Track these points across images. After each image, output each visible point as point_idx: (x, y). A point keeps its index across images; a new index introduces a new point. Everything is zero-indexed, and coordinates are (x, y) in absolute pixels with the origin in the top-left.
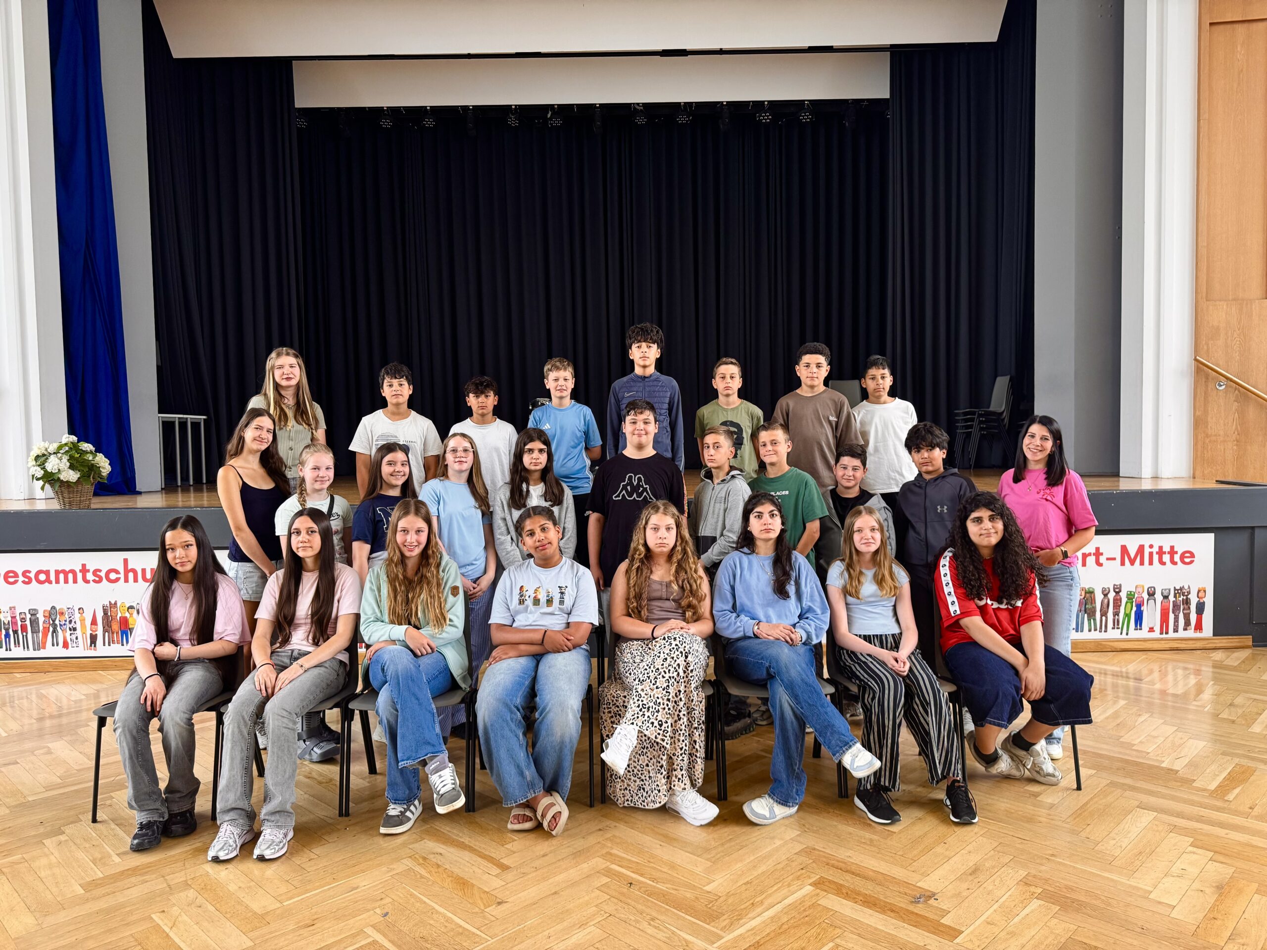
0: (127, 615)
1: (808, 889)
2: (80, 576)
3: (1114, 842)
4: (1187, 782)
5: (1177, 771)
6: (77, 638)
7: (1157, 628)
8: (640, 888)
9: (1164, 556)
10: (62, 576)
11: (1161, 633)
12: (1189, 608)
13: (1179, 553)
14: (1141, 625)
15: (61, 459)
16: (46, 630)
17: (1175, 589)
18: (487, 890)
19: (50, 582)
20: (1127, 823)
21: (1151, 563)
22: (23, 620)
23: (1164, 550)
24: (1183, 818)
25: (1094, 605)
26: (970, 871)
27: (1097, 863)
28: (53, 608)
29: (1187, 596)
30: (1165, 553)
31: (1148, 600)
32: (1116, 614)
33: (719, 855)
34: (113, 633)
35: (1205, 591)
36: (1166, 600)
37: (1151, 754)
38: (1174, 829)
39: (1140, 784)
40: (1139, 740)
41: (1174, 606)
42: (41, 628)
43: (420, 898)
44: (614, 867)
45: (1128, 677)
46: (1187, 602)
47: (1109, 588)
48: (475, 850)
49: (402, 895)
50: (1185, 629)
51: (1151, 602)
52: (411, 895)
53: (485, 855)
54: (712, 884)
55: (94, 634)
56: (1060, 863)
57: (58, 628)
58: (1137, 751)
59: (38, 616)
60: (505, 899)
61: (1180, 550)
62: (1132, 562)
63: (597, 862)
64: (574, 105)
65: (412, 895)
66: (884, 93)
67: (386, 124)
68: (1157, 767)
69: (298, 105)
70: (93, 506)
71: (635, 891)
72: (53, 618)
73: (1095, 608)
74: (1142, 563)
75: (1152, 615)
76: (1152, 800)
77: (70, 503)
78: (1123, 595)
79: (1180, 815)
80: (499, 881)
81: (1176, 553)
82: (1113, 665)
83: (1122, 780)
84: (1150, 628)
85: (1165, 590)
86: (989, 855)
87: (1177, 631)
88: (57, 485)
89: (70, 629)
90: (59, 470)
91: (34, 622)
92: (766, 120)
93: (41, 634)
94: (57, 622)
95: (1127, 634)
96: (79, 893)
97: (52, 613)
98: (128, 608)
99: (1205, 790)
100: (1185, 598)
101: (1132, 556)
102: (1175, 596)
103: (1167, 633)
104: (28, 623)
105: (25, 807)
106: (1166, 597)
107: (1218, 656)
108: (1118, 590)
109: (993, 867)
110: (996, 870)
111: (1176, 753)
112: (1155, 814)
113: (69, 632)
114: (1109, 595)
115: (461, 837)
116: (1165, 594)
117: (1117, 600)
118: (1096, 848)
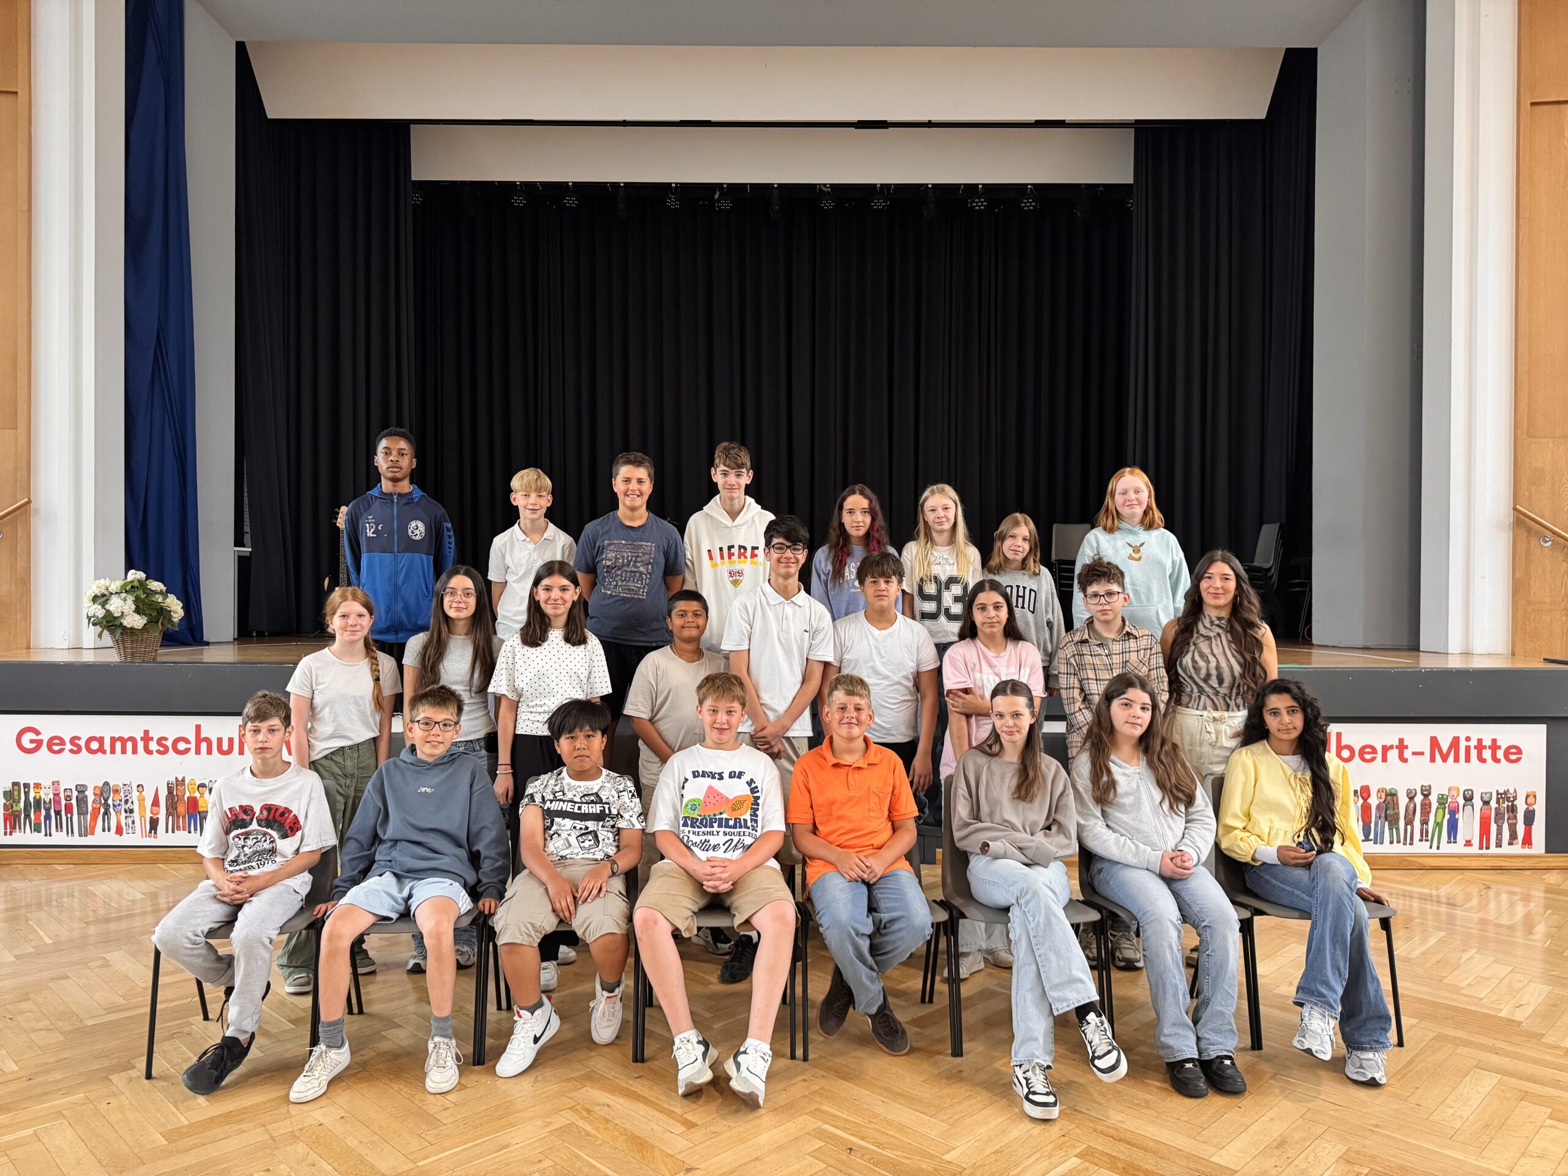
0: (197, 795)
1: (1074, 1162)
2: (141, 745)
3: (1450, 1111)
4: (1534, 1037)
5: (1520, 1023)
6: (133, 822)
7: (1476, 842)
8: (863, 1155)
9: (1484, 751)
10: (118, 745)
11: (1481, 848)
12: (1516, 817)
13: (1503, 748)
14: (1455, 838)
15: (125, 600)
16: (96, 812)
17: (1498, 793)
18: (672, 1153)
19: (104, 752)
20: (1465, 1087)
21: (1468, 760)
22: (68, 798)
23: (1484, 744)
24: (1535, 1082)
25: (1396, 811)
26: (1276, 1144)
27: (1434, 1137)
28: (106, 784)
29: (1512, 801)
30: (1485, 747)
31: (1464, 806)
32: (1424, 822)
33: (957, 1116)
34: (178, 817)
35: (1535, 796)
36: (1486, 807)
37: (1484, 1001)
38: (1525, 1096)
39: (1474, 1039)
40: (1467, 982)
41: (1496, 815)
42: (90, 809)
43: (588, 1162)
44: (826, 1127)
45: (1439, 902)
46: (1513, 809)
47: (1415, 790)
48: (651, 1102)
49: (565, 1158)
50: (1510, 844)
51: (1468, 808)
52: (576, 1157)
53: (665, 1108)
54: (952, 1153)
55: (155, 817)
56: (1388, 1137)
57: (111, 810)
58: (1466, 996)
59: (86, 793)
60: (694, 1165)
61: (1504, 744)
62: (1445, 758)
63: (805, 1122)
64: (746, 184)
65: (578, 1157)
66: (1126, 176)
67: (519, 201)
68: (1495, 1017)
69: (414, 178)
70: (159, 659)
71: (856, 1158)
72: (106, 796)
73: (1398, 814)
74: (1457, 760)
75: (1469, 825)
76: (1494, 1059)
77: (132, 654)
78: (1433, 799)
79: (1530, 1079)
80: (684, 1141)
81: (1499, 747)
82: (1423, 886)
83: (1452, 1033)
84: (1467, 841)
85: (1486, 793)
86: (1297, 1123)
87: (1500, 846)
88: (119, 631)
89: (126, 811)
90: (122, 613)
91: (82, 801)
92: (980, 206)
93: (89, 816)
94: (110, 802)
95: (1438, 848)
96: (160, 1144)
97: (104, 791)
98: (199, 786)
99: (1558, 1047)
100: (1510, 804)
101: (1445, 750)
102: (1498, 802)
103: (1488, 848)
104: (74, 802)
105: (82, 1033)
106: (1486, 803)
107: (1553, 878)
108: (1426, 792)
109: (1304, 1139)
110: (1308, 1143)
111: (1515, 1000)
112: (1500, 1076)
113: (123, 815)
114: (1415, 799)
115: (631, 1085)
116: (1486, 798)
117: (1425, 805)
118: (1431, 1118)
